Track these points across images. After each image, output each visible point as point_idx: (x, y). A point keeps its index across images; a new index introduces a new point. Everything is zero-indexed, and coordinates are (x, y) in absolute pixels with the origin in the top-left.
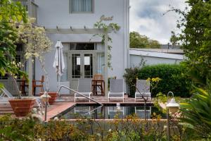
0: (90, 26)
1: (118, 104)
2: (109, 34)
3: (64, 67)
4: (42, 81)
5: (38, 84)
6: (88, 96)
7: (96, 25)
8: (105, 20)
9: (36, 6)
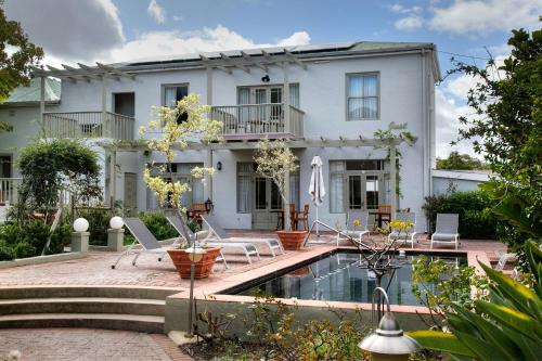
0: (369, 136)
1: (402, 251)
2: (397, 147)
3: (323, 192)
4: (306, 213)
5: (301, 216)
6: (358, 237)
7: (377, 134)
8: (396, 128)
9: (303, 113)
